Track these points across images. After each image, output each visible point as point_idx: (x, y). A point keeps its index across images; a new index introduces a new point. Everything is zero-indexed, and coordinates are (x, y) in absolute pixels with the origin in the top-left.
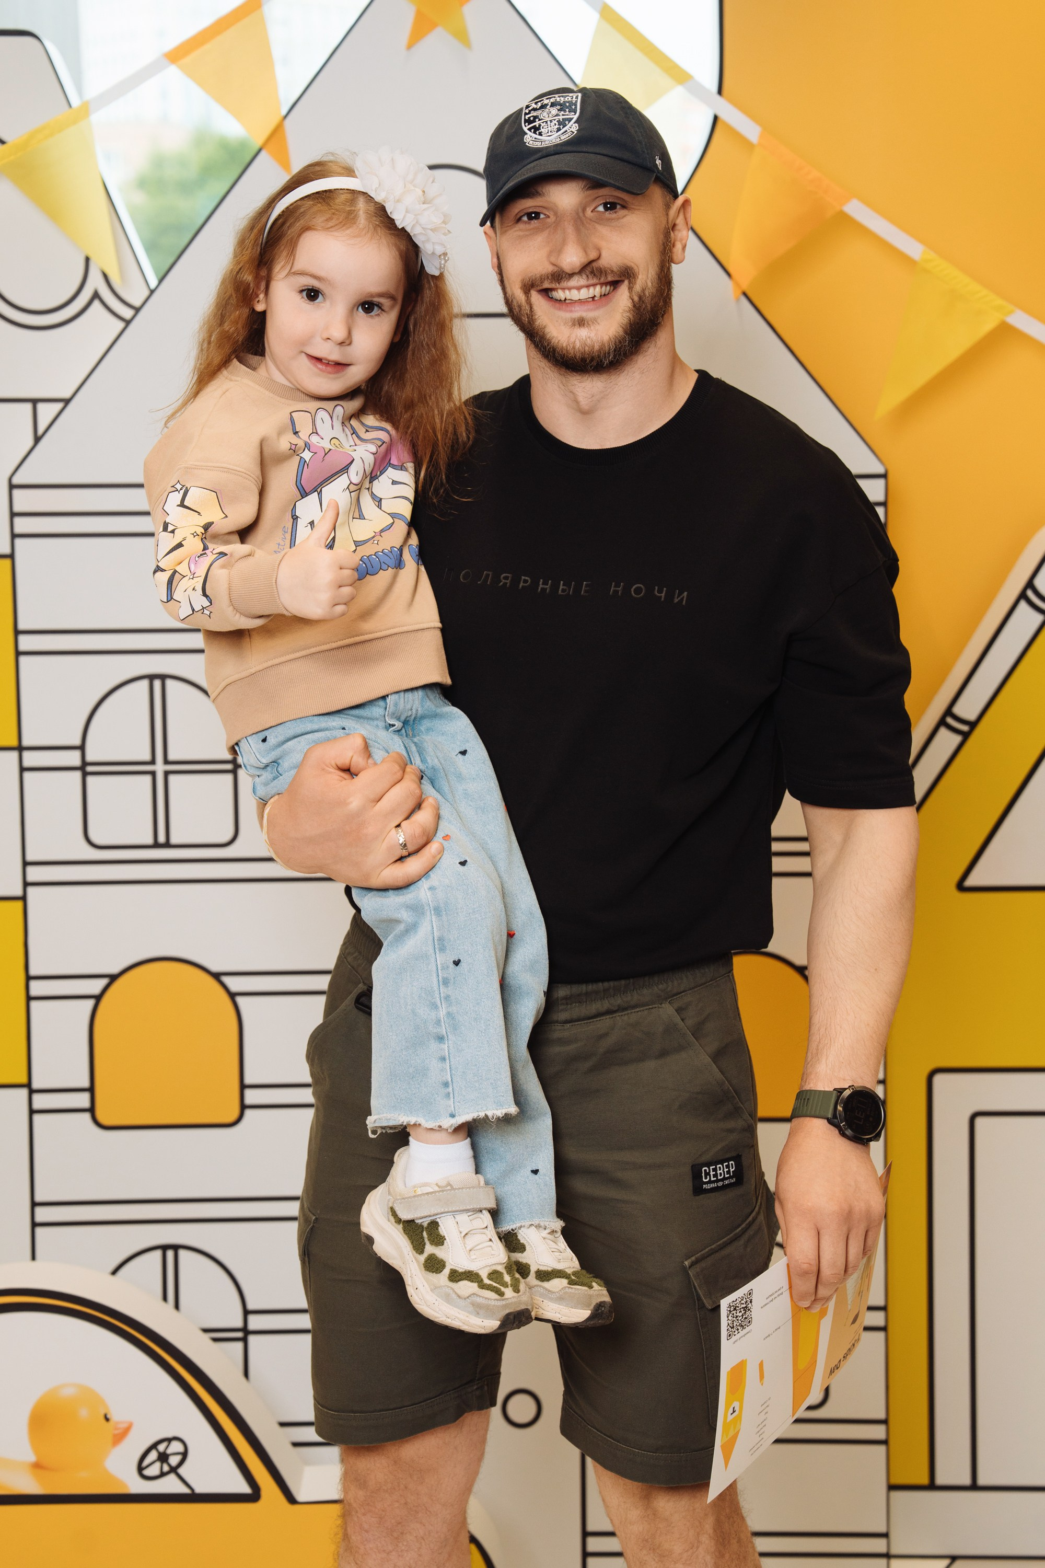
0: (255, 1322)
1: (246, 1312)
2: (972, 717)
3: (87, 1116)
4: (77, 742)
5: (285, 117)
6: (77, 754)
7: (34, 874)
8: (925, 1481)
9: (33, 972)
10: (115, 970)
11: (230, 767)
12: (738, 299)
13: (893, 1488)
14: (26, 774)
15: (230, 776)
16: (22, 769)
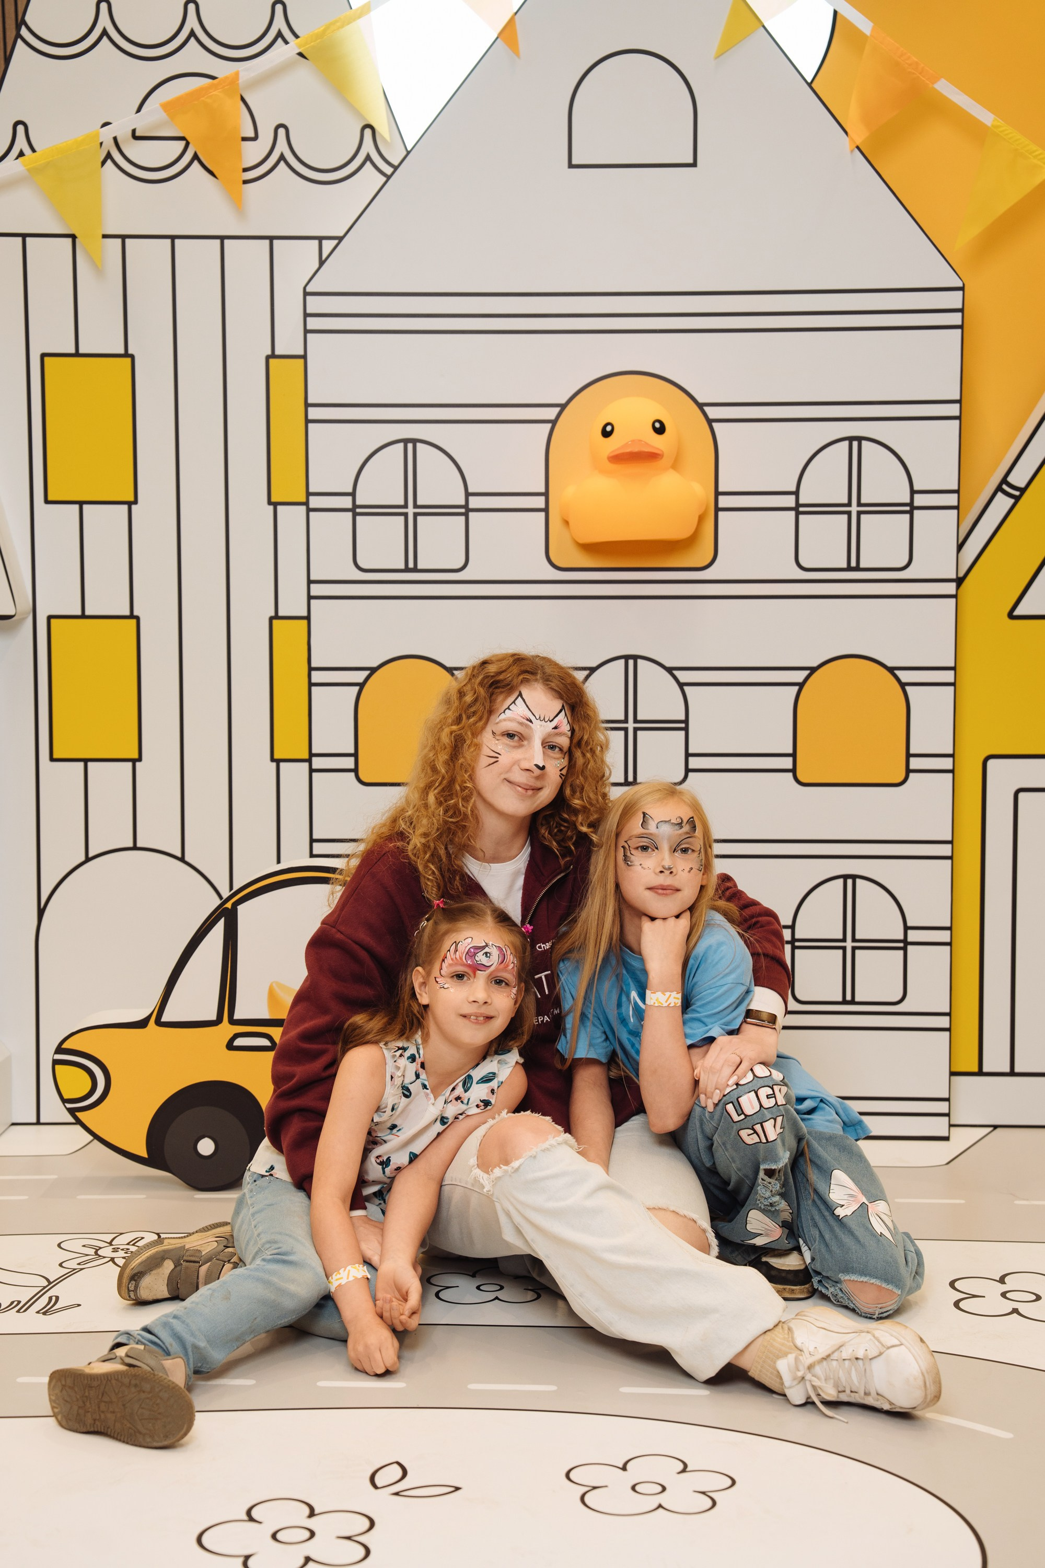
2: (1022, 485)
3: (352, 774)
4: (350, 490)
5: (516, 13)
6: (350, 498)
7: (316, 590)
8: (976, 1069)
9: (313, 665)
10: (375, 665)
11: (463, 510)
12: (852, 151)
13: (953, 1074)
14: (311, 514)
15: (463, 518)
16: (309, 510)
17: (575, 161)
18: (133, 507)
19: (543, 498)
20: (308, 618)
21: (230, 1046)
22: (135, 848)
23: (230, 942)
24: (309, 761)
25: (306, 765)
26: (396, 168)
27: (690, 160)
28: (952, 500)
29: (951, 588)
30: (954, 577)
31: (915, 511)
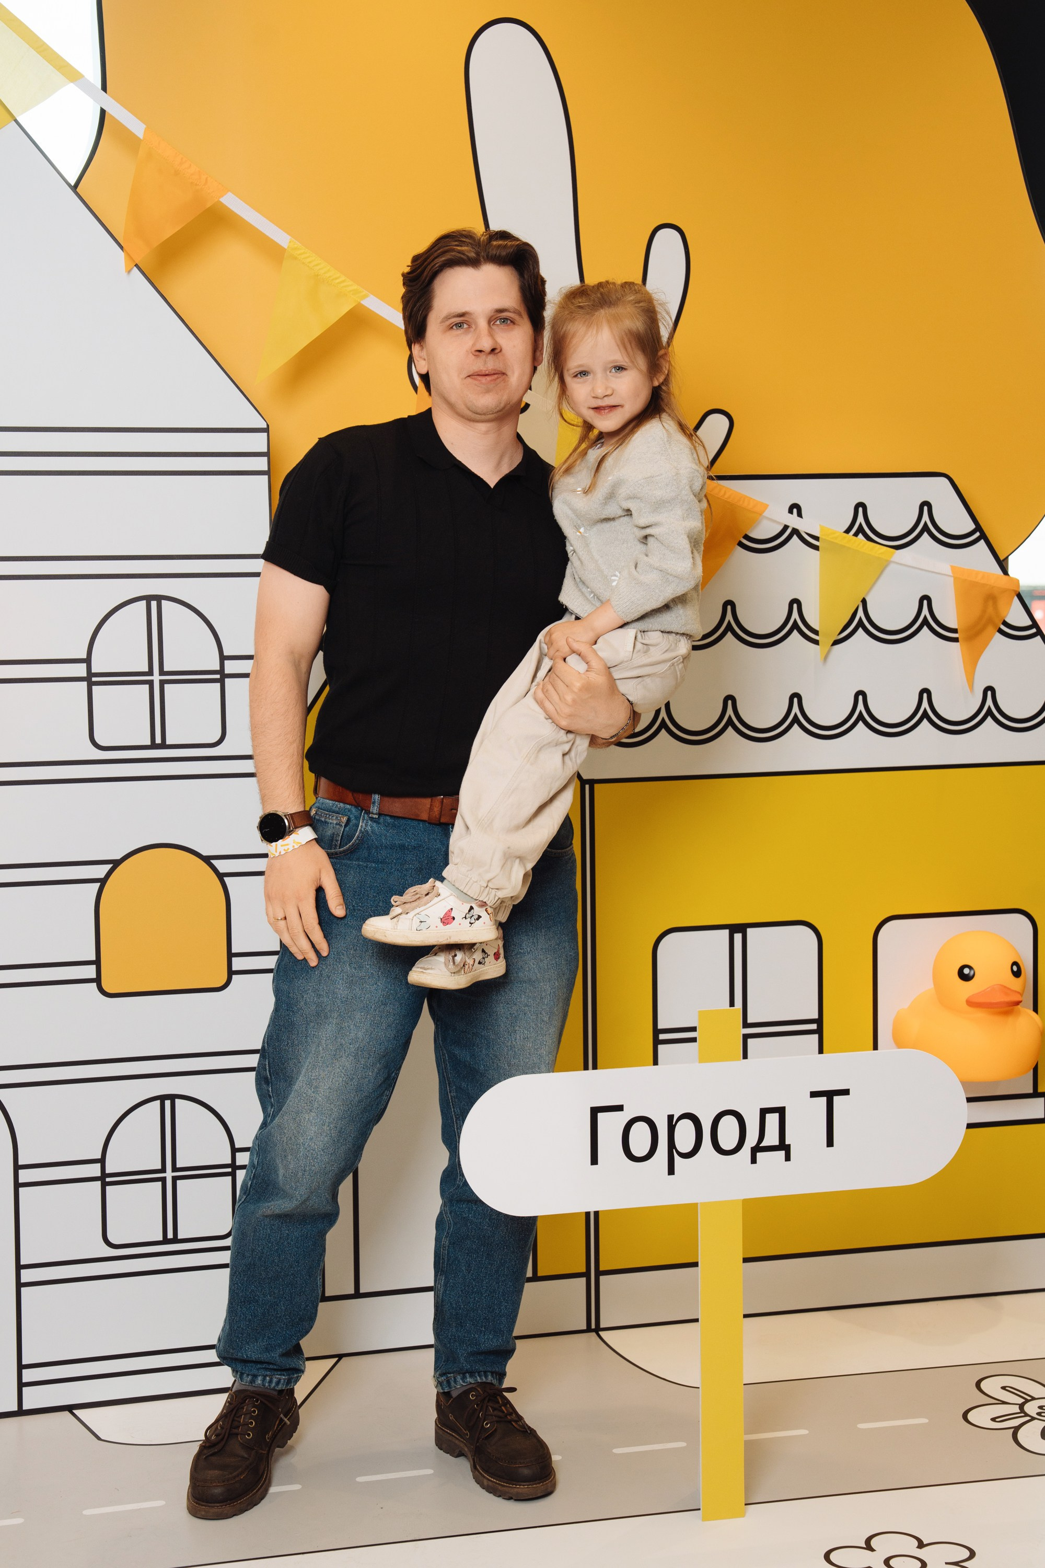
12: (129, 271)
31: (226, 680)
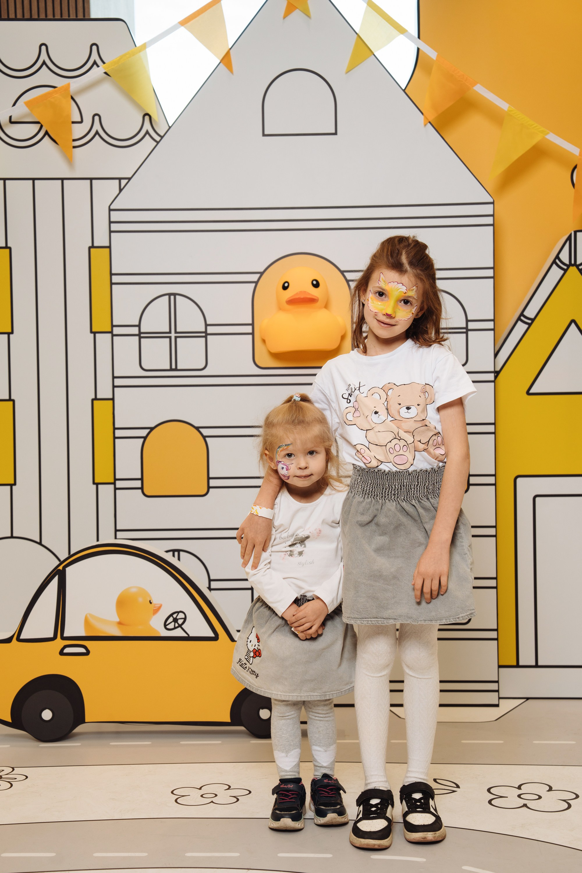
0: (214, 585)
1: (210, 580)
2: (532, 316)
3: (140, 491)
4: (137, 323)
5: (231, 49)
6: (137, 328)
7: (117, 382)
8: (515, 663)
9: (116, 426)
10: (153, 425)
11: (204, 335)
12: (425, 125)
13: (500, 667)
14: (115, 338)
15: (204, 339)
16: (113, 335)
17: (266, 133)
18: (11, 335)
19: (251, 327)
20: (113, 399)
21: (62, 653)
22: (12, 537)
23: (62, 590)
24: (114, 484)
25: (112, 486)
26: (162, 137)
27: (334, 131)
28: (490, 325)
29: (491, 377)
30: (493, 370)
31: (469, 333)
